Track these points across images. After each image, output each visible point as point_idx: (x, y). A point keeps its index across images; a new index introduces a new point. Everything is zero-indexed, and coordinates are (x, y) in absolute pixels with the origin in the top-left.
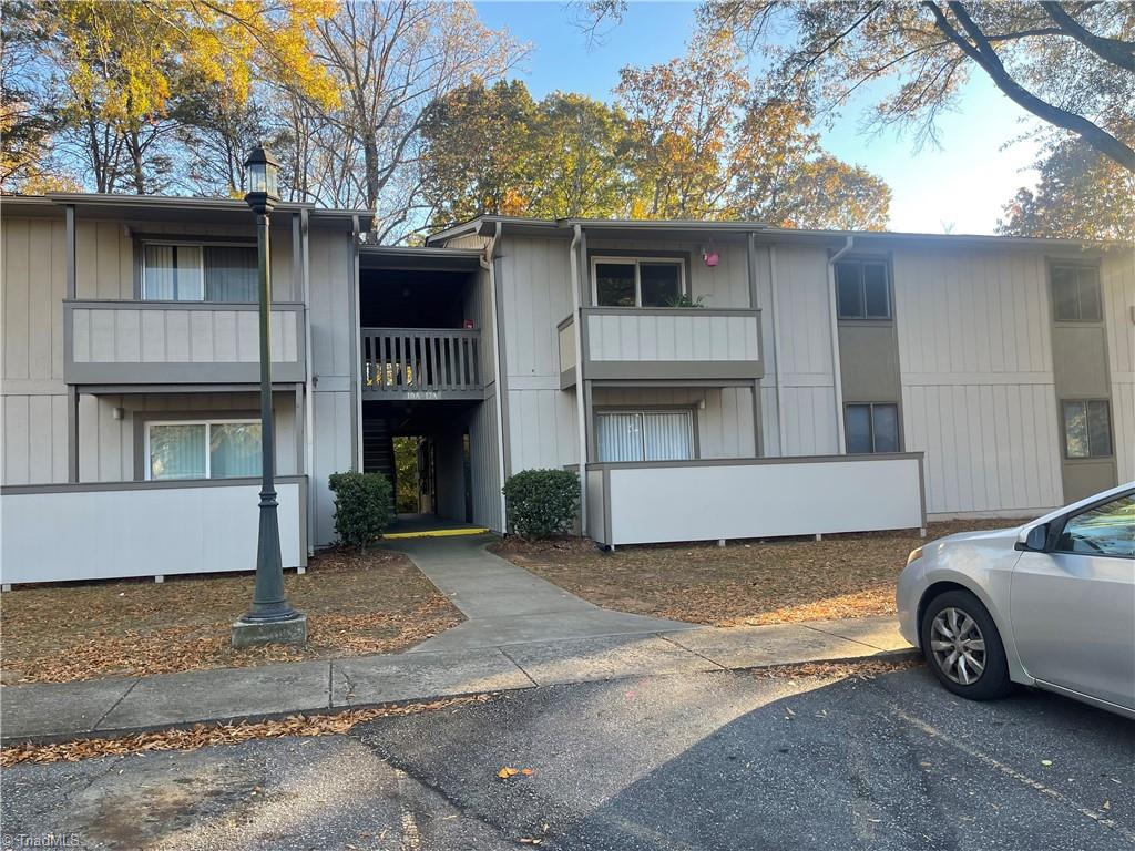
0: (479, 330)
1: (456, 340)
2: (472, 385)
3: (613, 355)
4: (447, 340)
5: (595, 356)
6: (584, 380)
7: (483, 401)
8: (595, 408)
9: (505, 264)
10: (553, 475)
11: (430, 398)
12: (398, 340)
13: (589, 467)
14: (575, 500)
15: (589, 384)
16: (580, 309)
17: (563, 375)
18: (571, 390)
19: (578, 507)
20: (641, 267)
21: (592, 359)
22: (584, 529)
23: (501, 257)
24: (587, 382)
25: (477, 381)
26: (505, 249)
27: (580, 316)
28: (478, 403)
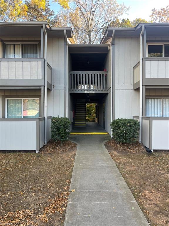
0: (108, 72)
1: (100, 75)
2: (105, 89)
3: (154, 76)
4: (97, 75)
5: (147, 76)
6: (142, 86)
7: (108, 94)
8: (146, 96)
9: (116, 47)
10: (129, 121)
11: (92, 93)
12: (83, 75)
13: (143, 118)
14: (137, 131)
15: (144, 87)
16: (142, 59)
17: (134, 85)
18: (137, 90)
19: (139, 134)
20: (165, 46)
21: (146, 78)
22: (140, 140)
23: (115, 44)
24: (144, 86)
26: (116, 41)
27: (142, 62)
28: (107, 94)
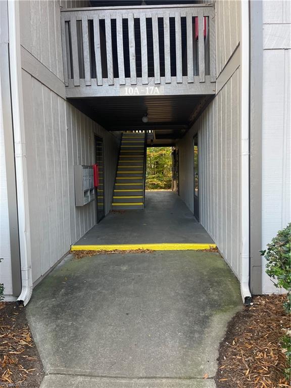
1: (183, 20)
2: (202, 77)
4: (172, 20)
7: (213, 96)
12: (114, 22)
25: (208, 72)
